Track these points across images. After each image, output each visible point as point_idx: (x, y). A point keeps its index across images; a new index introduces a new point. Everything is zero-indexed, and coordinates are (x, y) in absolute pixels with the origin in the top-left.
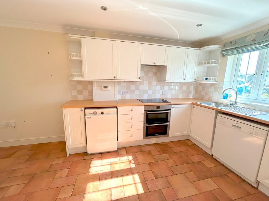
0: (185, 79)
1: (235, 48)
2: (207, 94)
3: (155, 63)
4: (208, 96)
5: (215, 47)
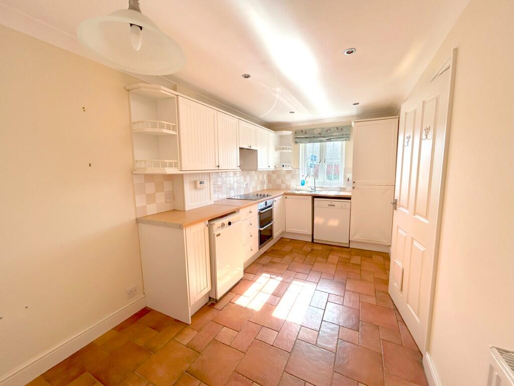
0: (269, 167)
1: (307, 137)
2: (283, 182)
3: (250, 147)
4: (285, 185)
5: (290, 133)
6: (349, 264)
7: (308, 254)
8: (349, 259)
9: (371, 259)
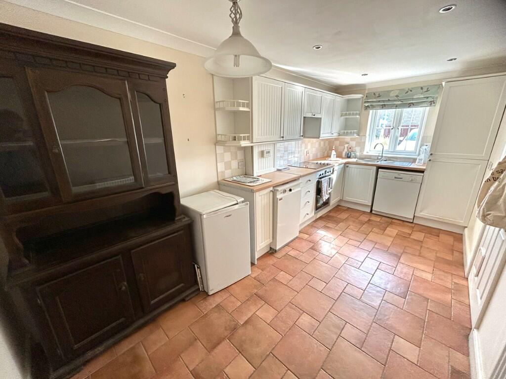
6: (409, 239)
7: (364, 224)
8: (410, 235)
9: (438, 237)
